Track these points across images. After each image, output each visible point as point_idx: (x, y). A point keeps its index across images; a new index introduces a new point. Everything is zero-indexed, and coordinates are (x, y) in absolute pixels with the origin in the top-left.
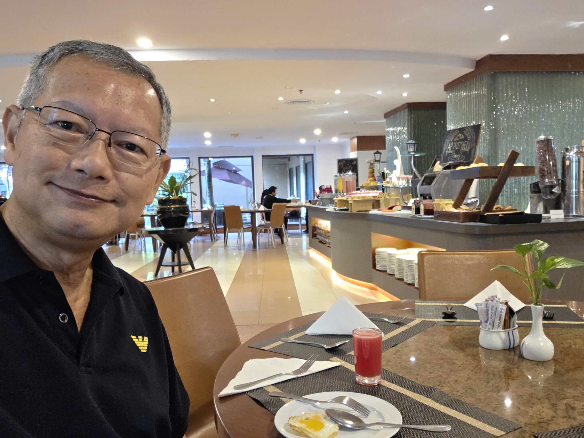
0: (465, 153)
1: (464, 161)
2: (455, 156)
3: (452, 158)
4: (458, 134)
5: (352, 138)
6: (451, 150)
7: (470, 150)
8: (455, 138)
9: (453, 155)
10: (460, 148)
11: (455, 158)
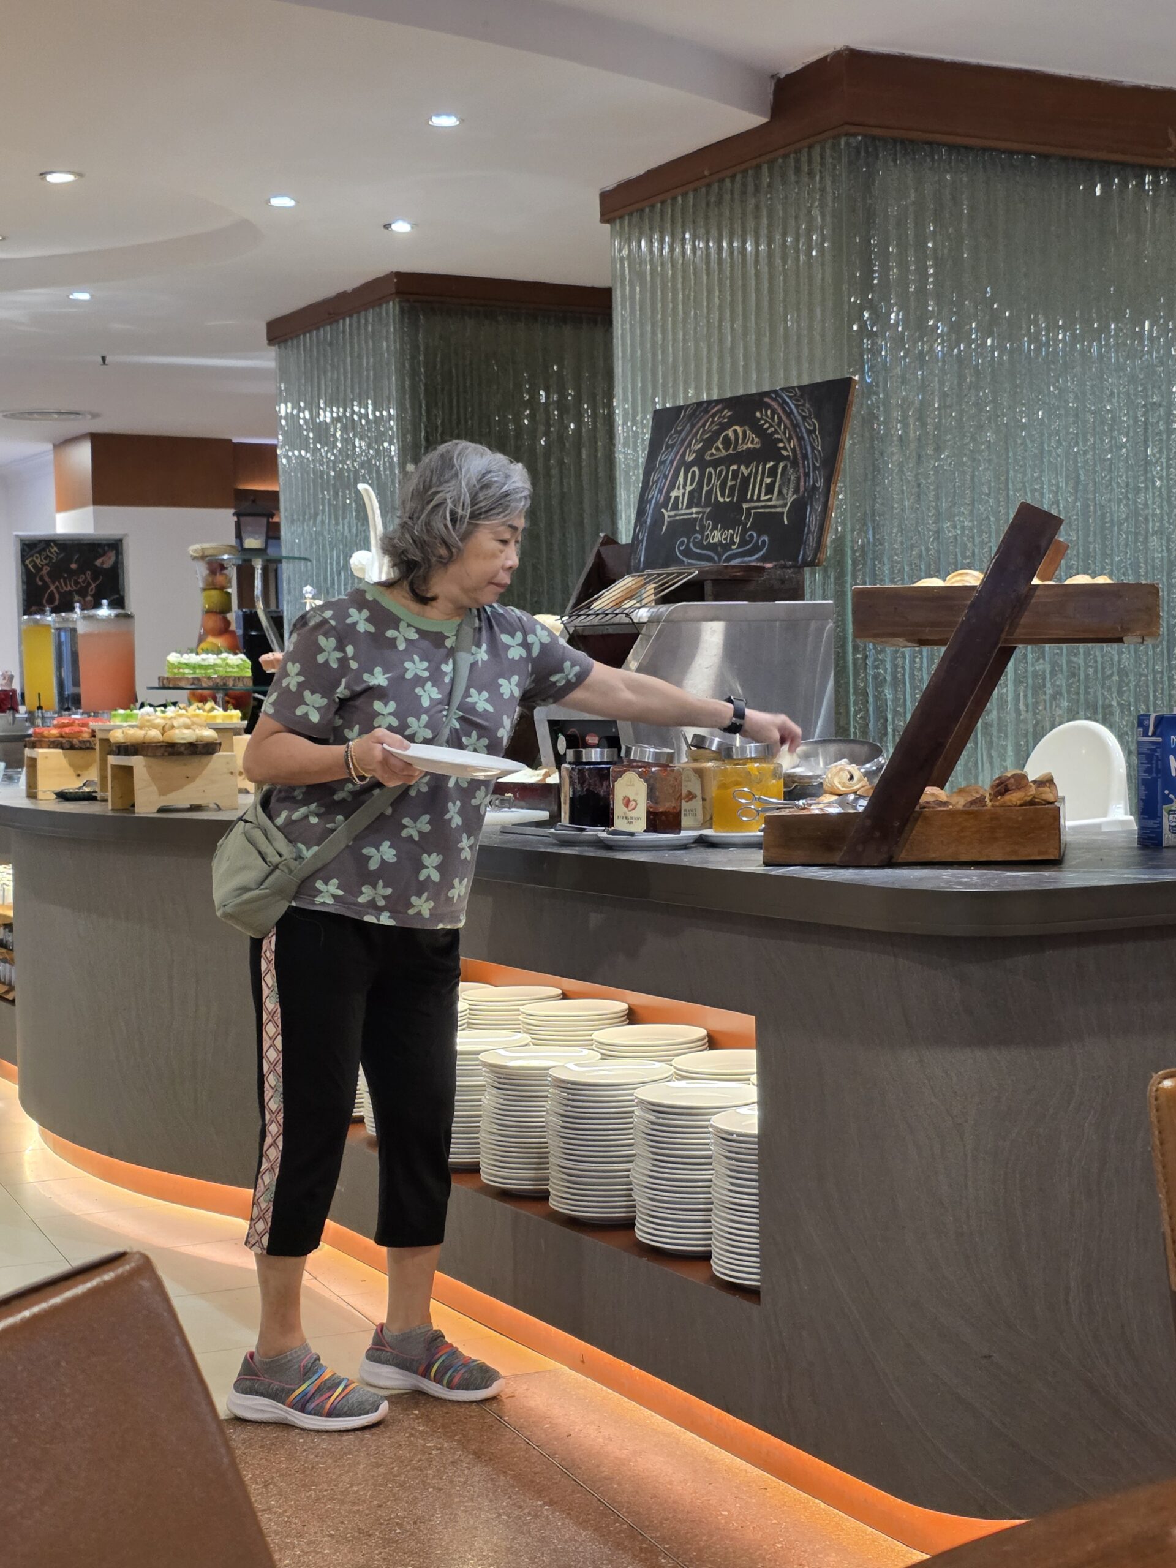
0: (767, 522)
1: (764, 559)
2: (717, 537)
3: (699, 545)
4: (724, 427)
5: (65, 443)
6: (689, 506)
7: (799, 509)
8: (709, 443)
9: (702, 532)
10: (743, 498)
11: (713, 547)
